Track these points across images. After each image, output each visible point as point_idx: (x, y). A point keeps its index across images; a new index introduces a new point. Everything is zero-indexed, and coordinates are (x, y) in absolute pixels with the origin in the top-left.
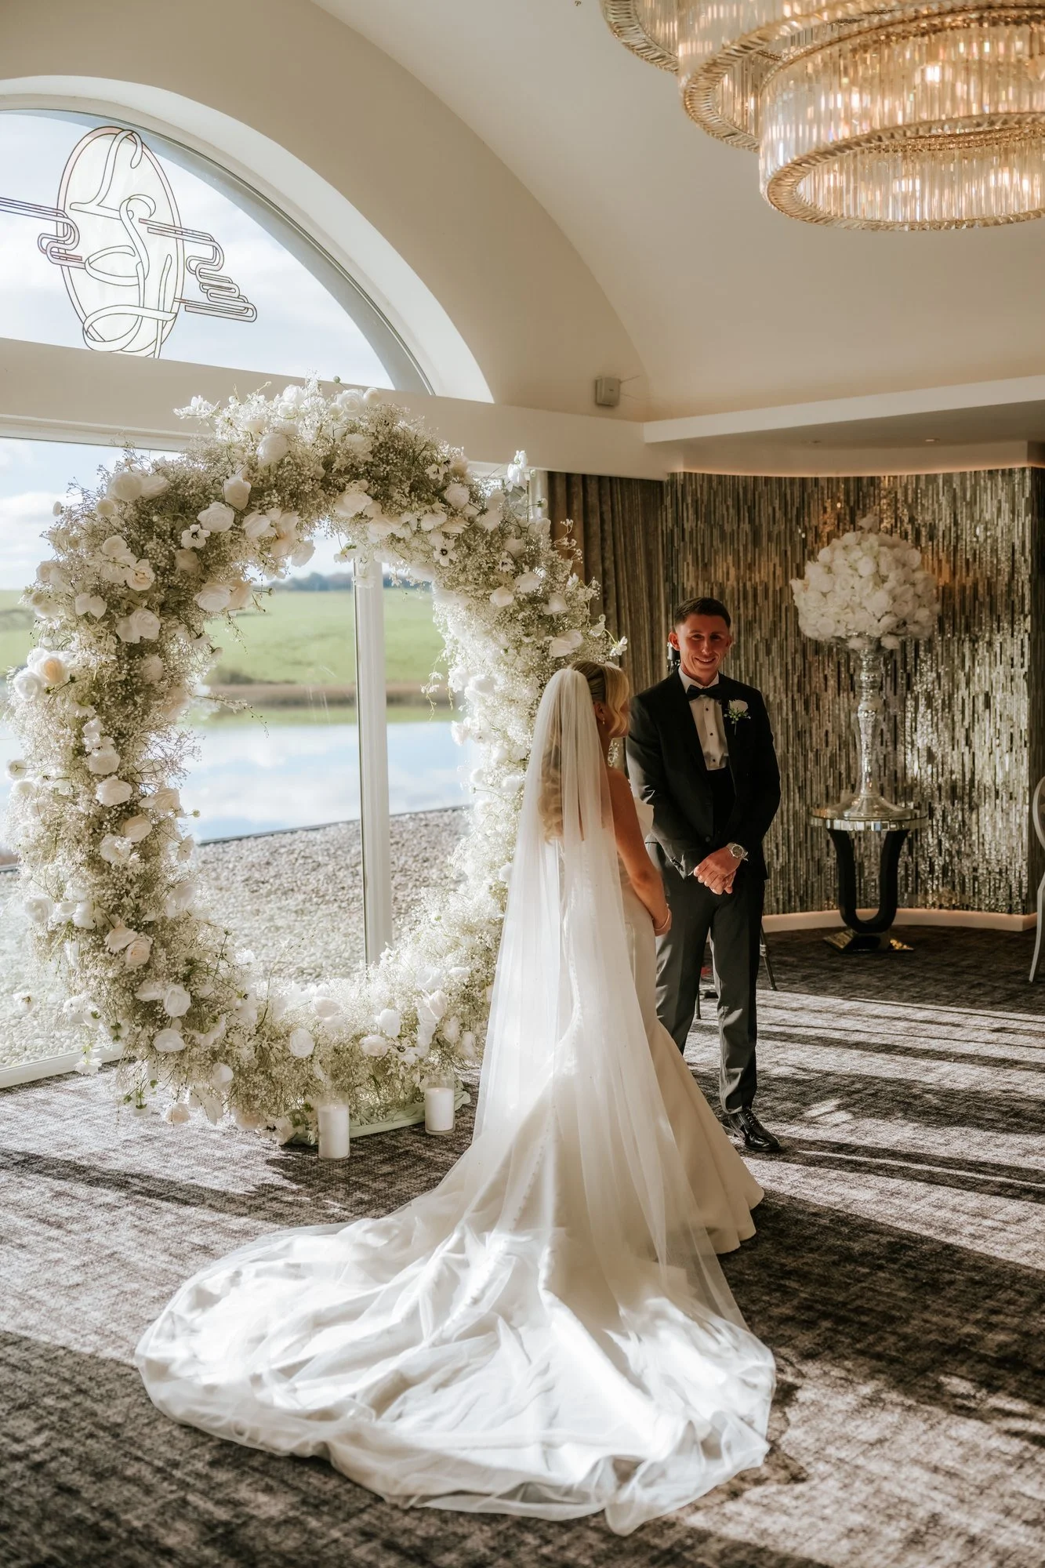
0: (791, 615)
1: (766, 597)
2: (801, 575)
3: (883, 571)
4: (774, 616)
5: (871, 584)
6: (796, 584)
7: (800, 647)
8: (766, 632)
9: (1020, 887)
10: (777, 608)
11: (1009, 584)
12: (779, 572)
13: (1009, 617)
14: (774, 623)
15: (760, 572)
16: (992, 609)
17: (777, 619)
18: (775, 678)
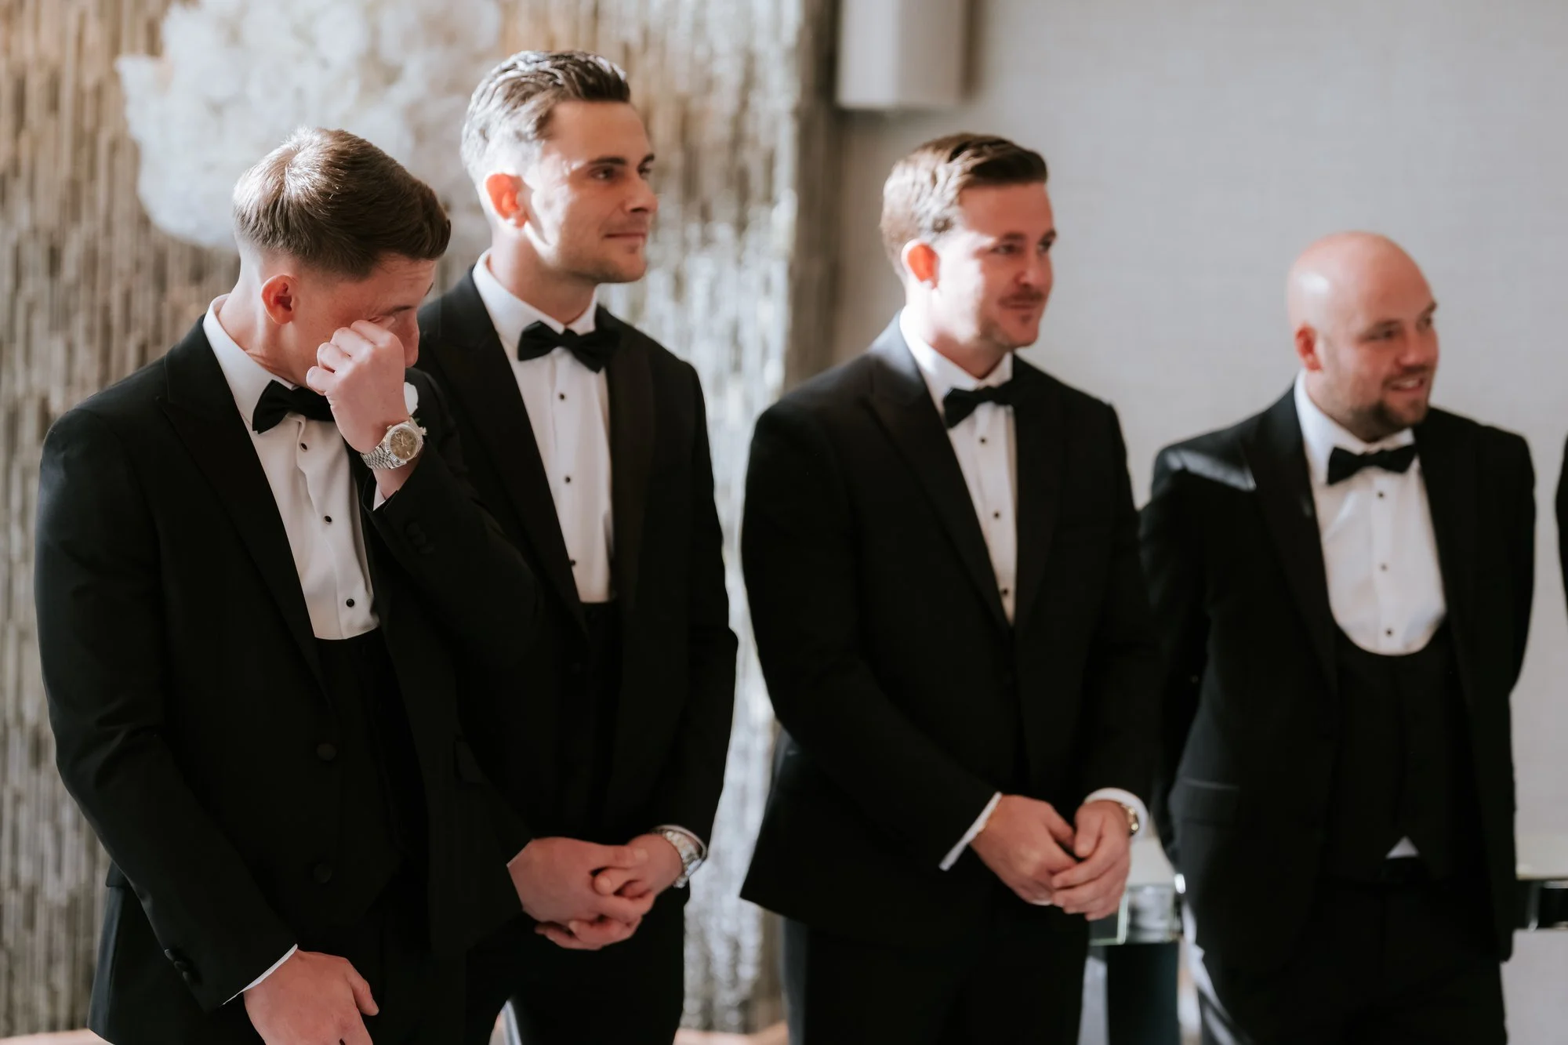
0: (122, 162)
1: (54, 105)
2: (154, 47)
3: (390, 49)
4: (75, 162)
5: (353, 87)
6: (134, 69)
7: (150, 260)
8: (48, 211)
9: (735, 962)
10: (84, 140)
11: (738, 122)
12: (95, 34)
13: (732, 212)
14: (74, 186)
15: (36, 28)
16: (690, 184)
17: (84, 173)
18: (70, 349)
